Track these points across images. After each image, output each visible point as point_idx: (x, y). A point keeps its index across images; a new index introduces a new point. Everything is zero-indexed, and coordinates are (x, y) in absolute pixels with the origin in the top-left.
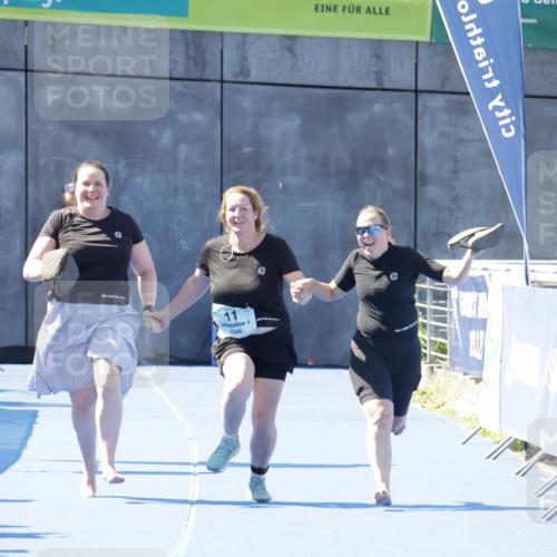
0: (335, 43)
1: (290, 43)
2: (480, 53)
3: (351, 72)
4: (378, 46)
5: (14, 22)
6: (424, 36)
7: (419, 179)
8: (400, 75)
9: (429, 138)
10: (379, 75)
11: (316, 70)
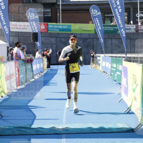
0: (85, 34)
1: (81, 34)
2: (100, 34)
3: (87, 37)
4: (89, 34)
5: (55, 33)
6: (94, 33)
7: (94, 47)
8: (92, 37)
9: (94, 43)
10: (90, 37)
11: (83, 36)
